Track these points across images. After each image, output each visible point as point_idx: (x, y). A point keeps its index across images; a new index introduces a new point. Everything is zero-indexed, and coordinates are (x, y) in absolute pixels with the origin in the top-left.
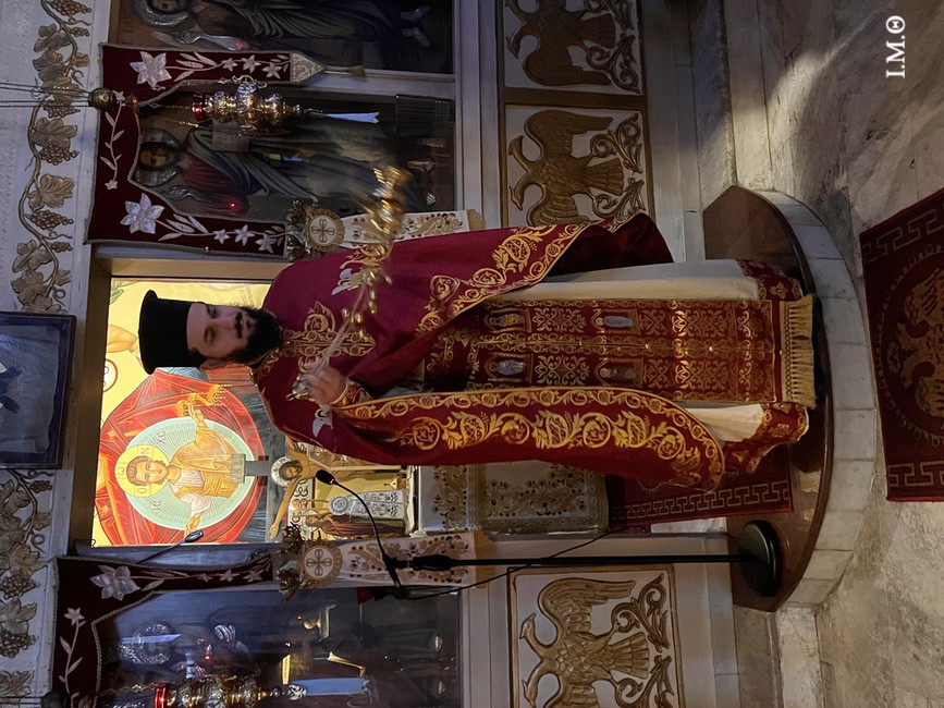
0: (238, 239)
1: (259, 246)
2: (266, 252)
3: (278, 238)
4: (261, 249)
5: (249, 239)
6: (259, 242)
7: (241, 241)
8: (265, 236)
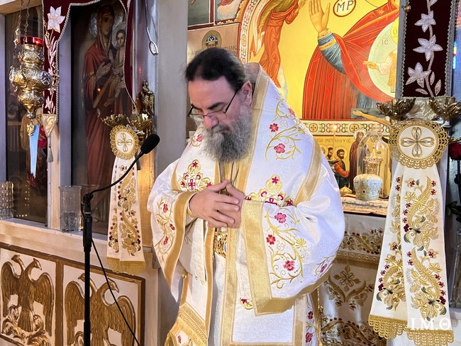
0: (421, 41)
1: (413, 68)
2: (407, 76)
3: (425, 88)
4: (410, 71)
5: (423, 55)
6: (419, 67)
7: (419, 45)
8: (427, 73)
